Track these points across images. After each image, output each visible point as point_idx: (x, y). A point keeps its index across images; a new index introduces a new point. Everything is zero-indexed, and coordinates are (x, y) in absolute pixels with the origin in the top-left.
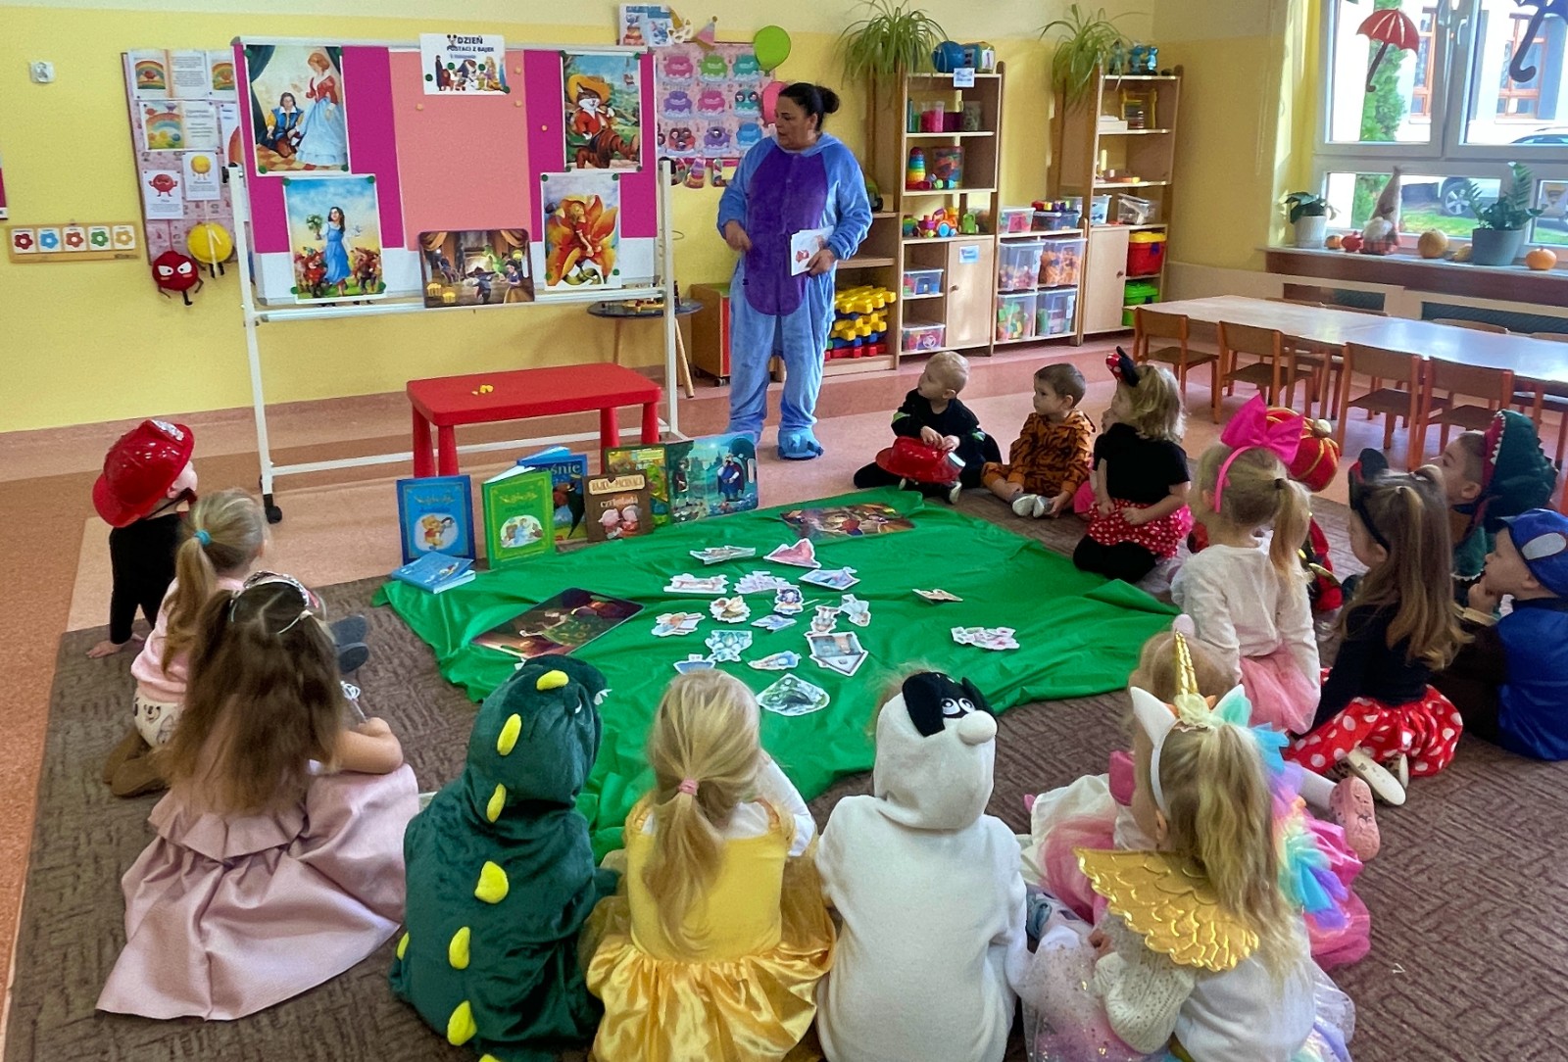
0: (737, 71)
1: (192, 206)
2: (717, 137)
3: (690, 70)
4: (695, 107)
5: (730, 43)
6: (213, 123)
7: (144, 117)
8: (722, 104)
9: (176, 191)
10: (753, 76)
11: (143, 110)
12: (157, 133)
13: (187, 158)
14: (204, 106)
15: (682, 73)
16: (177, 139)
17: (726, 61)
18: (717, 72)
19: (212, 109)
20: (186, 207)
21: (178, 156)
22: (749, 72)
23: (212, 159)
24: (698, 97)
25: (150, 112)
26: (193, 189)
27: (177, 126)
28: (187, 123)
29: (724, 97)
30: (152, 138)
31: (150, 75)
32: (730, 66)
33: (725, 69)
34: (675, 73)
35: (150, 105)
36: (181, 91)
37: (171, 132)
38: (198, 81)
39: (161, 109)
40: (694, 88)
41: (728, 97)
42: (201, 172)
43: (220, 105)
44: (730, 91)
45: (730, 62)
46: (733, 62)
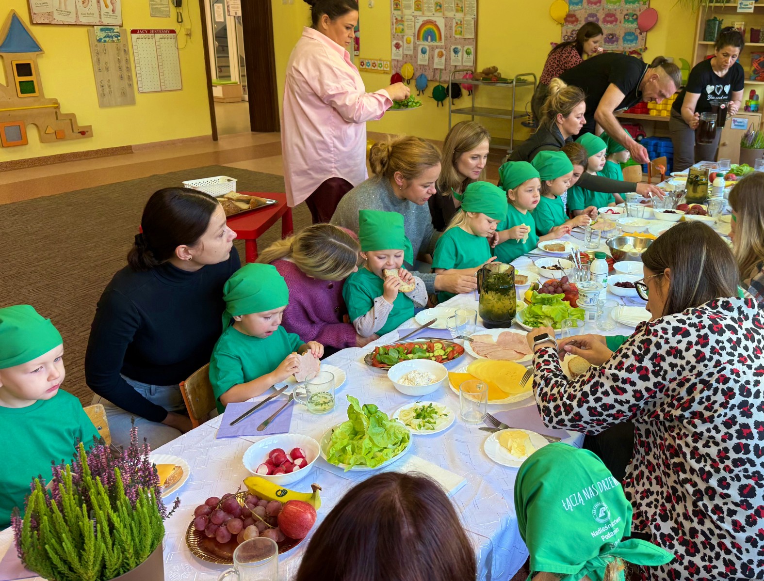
0: (627, 2)
1: (405, 56)
2: (611, 38)
3: (600, 1)
6: (413, 24)
7: (395, 21)
8: (616, 20)
9: (401, 49)
10: (636, 4)
11: (394, 18)
12: (397, 27)
13: (405, 37)
14: (411, 17)
15: (595, 4)
16: (403, 30)
18: (615, 3)
19: (413, 19)
20: (403, 56)
21: (403, 36)
22: (633, 2)
23: (412, 38)
24: (603, 16)
25: (396, 19)
26: (405, 50)
27: (403, 25)
28: (406, 24)
29: (617, 16)
30: (396, 29)
31: (396, 5)
33: (619, 1)
34: (592, 3)
35: (397, 16)
36: (405, 11)
38: (409, 7)
39: (399, 18)
40: (601, 11)
41: (620, 17)
42: (409, 43)
43: (415, 17)
44: (621, 13)
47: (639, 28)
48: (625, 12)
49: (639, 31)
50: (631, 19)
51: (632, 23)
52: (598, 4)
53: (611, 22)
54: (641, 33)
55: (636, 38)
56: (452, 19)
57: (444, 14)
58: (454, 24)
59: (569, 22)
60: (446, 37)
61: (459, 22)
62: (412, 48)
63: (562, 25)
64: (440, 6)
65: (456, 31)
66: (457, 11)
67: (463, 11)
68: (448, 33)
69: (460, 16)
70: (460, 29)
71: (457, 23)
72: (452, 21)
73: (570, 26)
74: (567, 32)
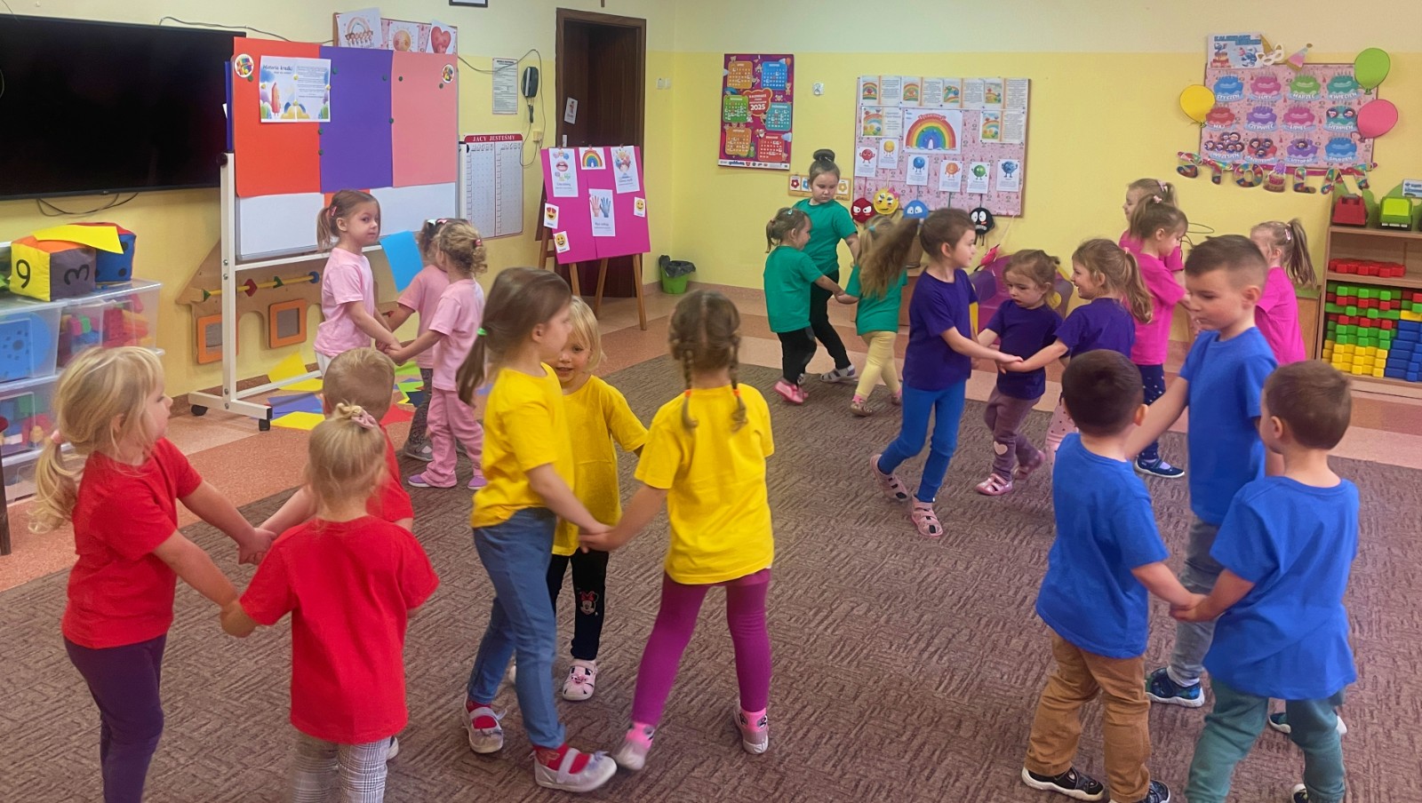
0: (1331, 89)
1: (881, 171)
2: (1303, 147)
3: (1278, 88)
4: (1279, 121)
5: (1326, 65)
6: (899, 121)
7: (863, 116)
8: (1311, 118)
9: (873, 160)
10: (1352, 93)
11: (863, 112)
12: (868, 126)
13: (882, 143)
14: (897, 110)
15: (1269, 91)
16: (879, 129)
17: (1320, 81)
18: (1307, 91)
19: (901, 112)
20: (877, 172)
21: (879, 140)
22: (1346, 90)
23: (896, 143)
24: (1286, 111)
25: (867, 113)
26: (882, 161)
27: (880, 122)
28: (886, 120)
29: (1313, 112)
30: (865, 128)
31: (870, 91)
32: (1325, 85)
33: (1317, 87)
34: (1261, 90)
35: (868, 109)
36: (885, 101)
37: (876, 125)
38: (893, 94)
39: (873, 112)
40: (1280, 102)
41: (1319, 112)
42: (889, 149)
43: (905, 110)
44: (1322, 107)
45: (1324, 81)
46: (1328, 81)
47: (1357, 133)
48: (1329, 105)
49: (1358, 136)
50: (1341, 116)
52: (1274, 93)
53: (1301, 122)
54: (1362, 140)
55: (1352, 148)
56: (977, 113)
57: (961, 106)
58: (982, 121)
59: (1216, 120)
60: (965, 143)
61: (992, 119)
62: (896, 159)
63: (1202, 125)
64: (956, 93)
65: (985, 132)
66: (988, 100)
67: (1000, 101)
68: (969, 136)
69: (994, 108)
70: (994, 129)
71: (987, 120)
72: (978, 117)
73: (1217, 126)
74: (1211, 137)
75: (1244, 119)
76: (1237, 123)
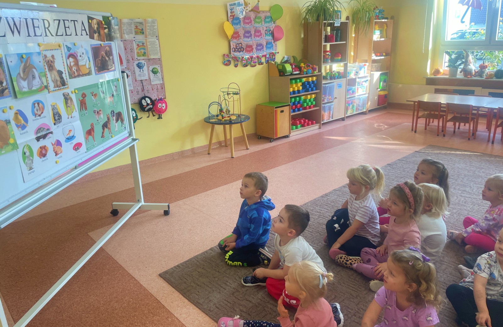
3: (251, 22)
4: (253, 37)
5: (264, 11)
8: (261, 35)
10: (270, 24)
15: (248, 24)
18: (259, 23)
29: (261, 32)
33: (261, 21)
34: (246, 23)
40: (252, 29)
41: (263, 32)
44: (263, 30)
45: (263, 19)
46: (264, 18)
47: (274, 40)
48: (265, 29)
49: (273, 41)
50: (268, 33)
51: (269, 36)
52: (250, 24)
53: (258, 36)
54: (274, 43)
55: (272, 46)
56: (131, 41)
57: (120, 38)
58: (135, 46)
59: (234, 38)
60: (128, 61)
61: (141, 44)
63: (230, 41)
65: (138, 53)
66: (136, 33)
67: (143, 33)
68: (129, 56)
69: (140, 38)
70: (143, 51)
71: (138, 45)
72: (132, 43)
73: (235, 41)
74: (233, 46)
75: (242, 37)
76: (241, 39)
